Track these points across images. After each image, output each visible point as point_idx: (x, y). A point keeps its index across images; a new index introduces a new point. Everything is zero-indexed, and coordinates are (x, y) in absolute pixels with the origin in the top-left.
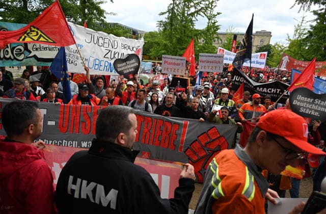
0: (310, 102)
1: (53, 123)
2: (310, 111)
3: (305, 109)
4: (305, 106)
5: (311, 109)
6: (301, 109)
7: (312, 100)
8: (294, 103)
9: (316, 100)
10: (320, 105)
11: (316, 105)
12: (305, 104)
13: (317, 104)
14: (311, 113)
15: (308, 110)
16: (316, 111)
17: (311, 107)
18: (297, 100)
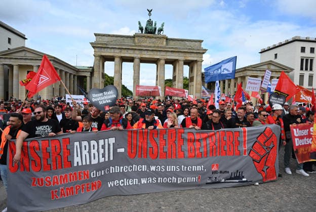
1: (122, 150)
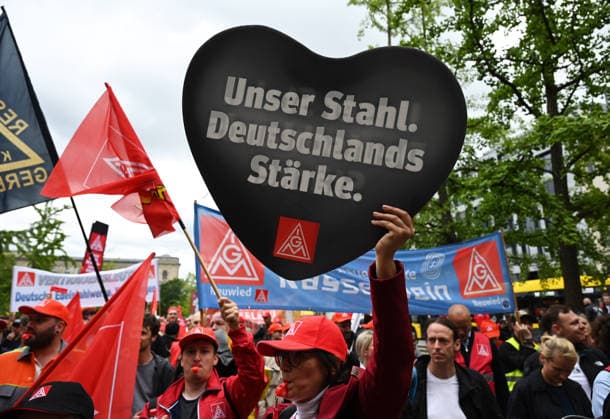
0: (296, 116)
2: (307, 175)
3: (275, 168)
4: (272, 145)
5: (309, 163)
6: (254, 165)
7: (309, 99)
8: (211, 134)
9: (329, 101)
10: (353, 129)
11: (331, 128)
12: (274, 129)
13: (339, 123)
14: (312, 182)
15: (292, 170)
16: (338, 168)
17: (310, 144)
18: (227, 109)
